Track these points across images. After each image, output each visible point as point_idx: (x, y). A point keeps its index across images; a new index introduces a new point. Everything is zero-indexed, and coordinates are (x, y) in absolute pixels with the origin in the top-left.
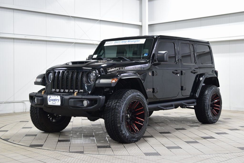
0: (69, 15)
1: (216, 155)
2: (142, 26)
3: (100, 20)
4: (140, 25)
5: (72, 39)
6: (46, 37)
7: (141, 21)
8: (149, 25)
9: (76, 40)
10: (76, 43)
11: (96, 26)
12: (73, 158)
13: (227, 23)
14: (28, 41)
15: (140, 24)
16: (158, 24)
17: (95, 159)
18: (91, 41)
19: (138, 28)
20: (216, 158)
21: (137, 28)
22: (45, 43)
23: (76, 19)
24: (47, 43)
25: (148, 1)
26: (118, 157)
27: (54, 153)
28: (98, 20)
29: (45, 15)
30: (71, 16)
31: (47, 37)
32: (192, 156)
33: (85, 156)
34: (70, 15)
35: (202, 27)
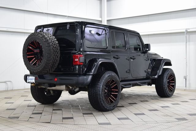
1: (161, 124)
3: (68, 16)
4: (100, 21)
7: (101, 17)
8: (107, 20)
12: (46, 127)
13: (169, 19)
14: (9, 33)
15: (100, 19)
20: (160, 126)
23: (49, 15)
26: (82, 126)
29: (23, 12)
32: (141, 125)
35: (149, 22)
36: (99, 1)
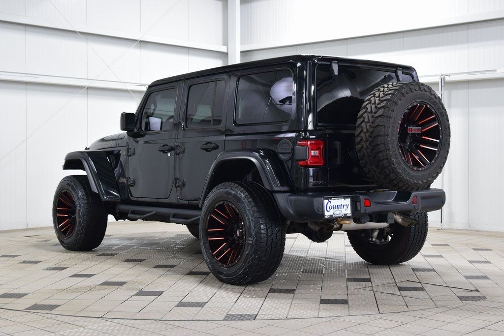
0: (74, 30)
2: (226, 54)
3: (141, 42)
4: (223, 52)
5: (82, 80)
6: (25, 75)
7: (226, 43)
8: (241, 52)
9: (90, 81)
10: (89, 88)
11: (133, 52)
12: (82, 329)
15: (223, 49)
16: (260, 51)
17: (129, 329)
18: (122, 83)
19: (220, 58)
21: (217, 58)
22: (24, 86)
23: (89, 37)
24: (28, 87)
25: (241, 3)
26: (177, 323)
27: (41, 318)
28: (137, 41)
29: (23, 28)
30: (79, 32)
31: (28, 75)
33: (109, 323)
34: (77, 30)
36: (220, 4)
